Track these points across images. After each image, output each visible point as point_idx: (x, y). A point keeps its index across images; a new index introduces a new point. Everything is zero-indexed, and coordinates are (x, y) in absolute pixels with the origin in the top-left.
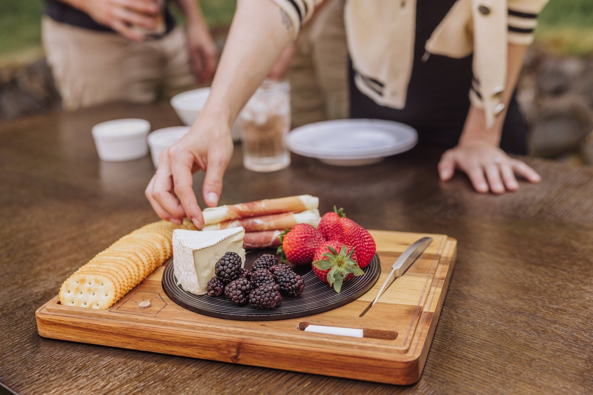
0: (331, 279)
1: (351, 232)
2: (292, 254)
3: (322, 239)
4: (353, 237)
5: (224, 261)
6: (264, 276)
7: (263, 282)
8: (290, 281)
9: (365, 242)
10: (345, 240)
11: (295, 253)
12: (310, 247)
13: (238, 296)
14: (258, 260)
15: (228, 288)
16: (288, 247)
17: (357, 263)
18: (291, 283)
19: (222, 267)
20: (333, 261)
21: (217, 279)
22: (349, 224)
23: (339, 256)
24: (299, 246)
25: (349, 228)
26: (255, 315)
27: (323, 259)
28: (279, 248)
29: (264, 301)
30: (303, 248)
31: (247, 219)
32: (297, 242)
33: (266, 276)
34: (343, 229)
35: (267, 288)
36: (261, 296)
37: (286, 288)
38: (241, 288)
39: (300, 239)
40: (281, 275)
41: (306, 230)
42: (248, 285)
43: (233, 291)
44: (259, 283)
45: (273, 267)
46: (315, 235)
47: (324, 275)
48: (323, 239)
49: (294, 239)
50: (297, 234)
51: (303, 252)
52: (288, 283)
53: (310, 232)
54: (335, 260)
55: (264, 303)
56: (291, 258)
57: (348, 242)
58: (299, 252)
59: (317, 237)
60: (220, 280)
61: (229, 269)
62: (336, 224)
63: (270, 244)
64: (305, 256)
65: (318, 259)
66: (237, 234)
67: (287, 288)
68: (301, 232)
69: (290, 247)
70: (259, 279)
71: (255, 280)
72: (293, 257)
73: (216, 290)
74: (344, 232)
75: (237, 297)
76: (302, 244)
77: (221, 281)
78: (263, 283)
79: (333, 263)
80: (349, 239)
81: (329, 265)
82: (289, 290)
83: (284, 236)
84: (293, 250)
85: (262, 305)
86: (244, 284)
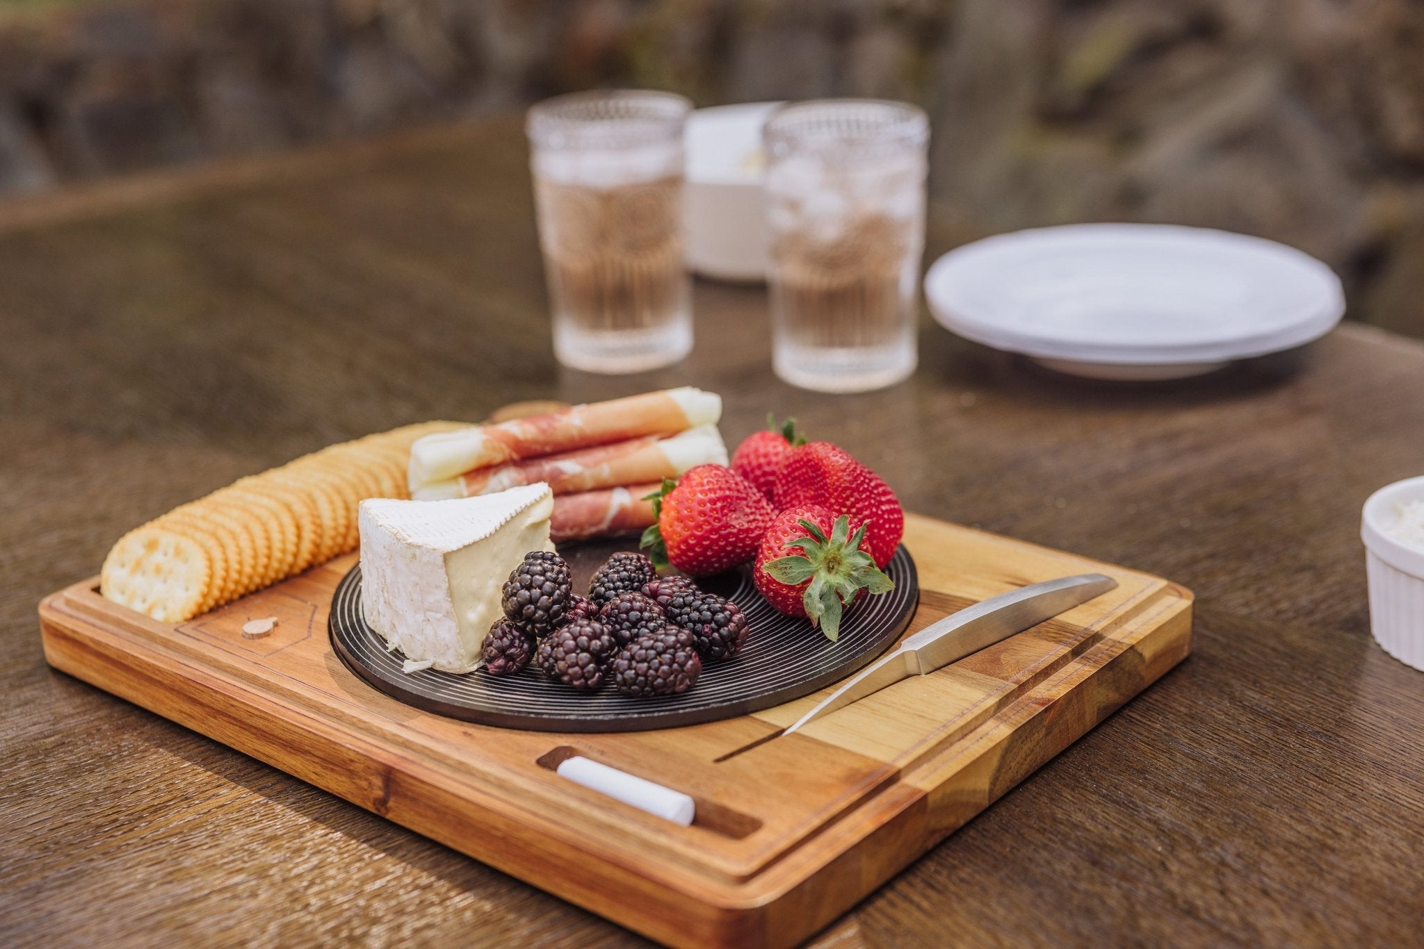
0: (815, 607)
1: (848, 478)
2: (688, 544)
3: (764, 503)
4: (854, 490)
5: (529, 577)
6: (641, 610)
7: (639, 626)
8: (712, 619)
9: (882, 503)
10: (833, 501)
11: (699, 543)
12: (738, 526)
13: (582, 668)
14: (604, 568)
15: (549, 649)
16: (678, 527)
17: (874, 562)
18: (716, 622)
19: (527, 593)
20: (815, 559)
21: (508, 626)
22: (841, 457)
23: (830, 544)
24: (709, 523)
25: (843, 467)
26: (636, 716)
27: (788, 555)
28: (646, 532)
29: (659, 677)
30: (720, 528)
31: (536, 462)
32: (702, 513)
33: (646, 610)
34: (825, 472)
35: (662, 641)
36: (649, 662)
37: (703, 638)
38: (589, 646)
39: (709, 505)
40: (685, 605)
41: (723, 480)
42: (605, 638)
43: (567, 657)
44: (629, 629)
45: (655, 585)
46: (747, 494)
47: (792, 598)
48: (768, 504)
49: (695, 505)
50: (701, 492)
51: (718, 540)
52: (710, 623)
53: (733, 486)
54: (821, 555)
55: (660, 680)
56: (684, 558)
57: (839, 504)
58: (708, 538)
59: (751, 498)
60: (518, 629)
61: (545, 597)
62: (802, 459)
63: (604, 526)
64: (723, 549)
65: (776, 556)
66: (537, 502)
67: (707, 637)
68: (711, 486)
69: (684, 528)
70: (627, 620)
71: (616, 622)
72: (691, 554)
73: (510, 658)
74: (828, 481)
75: (580, 672)
76: (716, 518)
77: (522, 630)
78: (639, 629)
79: (815, 565)
80: (842, 498)
81: (806, 569)
82: (713, 642)
83: (661, 499)
84: (692, 535)
85: (652, 686)
86: (595, 636)
